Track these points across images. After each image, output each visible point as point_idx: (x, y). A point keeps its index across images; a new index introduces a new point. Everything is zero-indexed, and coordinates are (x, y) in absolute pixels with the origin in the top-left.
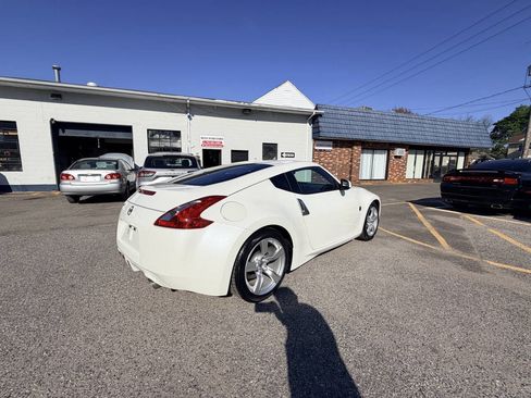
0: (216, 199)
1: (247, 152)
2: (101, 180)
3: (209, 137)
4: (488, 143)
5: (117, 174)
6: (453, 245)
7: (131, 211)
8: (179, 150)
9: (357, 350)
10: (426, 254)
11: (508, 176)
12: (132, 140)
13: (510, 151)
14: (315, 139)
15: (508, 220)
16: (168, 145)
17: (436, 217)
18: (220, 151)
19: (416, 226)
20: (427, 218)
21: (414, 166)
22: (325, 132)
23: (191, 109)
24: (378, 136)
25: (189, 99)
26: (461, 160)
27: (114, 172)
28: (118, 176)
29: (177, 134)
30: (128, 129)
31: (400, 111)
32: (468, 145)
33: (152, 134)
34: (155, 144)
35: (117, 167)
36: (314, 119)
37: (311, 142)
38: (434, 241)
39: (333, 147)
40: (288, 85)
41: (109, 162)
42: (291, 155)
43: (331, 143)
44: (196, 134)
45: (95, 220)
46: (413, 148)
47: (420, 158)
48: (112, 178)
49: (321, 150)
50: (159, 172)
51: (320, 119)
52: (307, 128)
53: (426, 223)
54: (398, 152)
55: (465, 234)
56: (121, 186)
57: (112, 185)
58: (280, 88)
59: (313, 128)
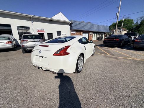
1: (52, 34)
2: (4, 44)
3: (40, 29)
4: (108, 31)
5: (10, 42)
6: (111, 54)
7: (41, 52)
8: (30, 33)
9: (107, 79)
10: (107, 57)
11: (117, 39)
12: (11, 30)
13: (112, 33)
14: (71, 30)
16: (25, 31)
17: (103, 49)
18: (44, 33)
19: (101, 51)
21: (94, 37)
22: (74, 28)
23: (32, 19)
24: (86, 29)
25: (32, 16)
26: (104, 35)
27: (9, 41)
28: (11, 42)
29: (28, 28)
30: (9, 26)
31: (89, 23)
32: (105, 32)
33: (19, 27)
34: (20, 31)
35: (9, 39)
36: (70, 24)
37: (70, 31)
38: (106, 54)
39: (76, 32)
40: (61, 14)
41: (4, 37)
42: (65, 34)
43: (75, 31)
44: (35, 28)
45: (8, 58)
46: (94, 32)
47: (95, 35)
48: (9, 43)
49: (73, 33)
50: (29, 40)
51: (72, 24)
52: (69, 27)
54: (91, 33)
55: (111, 52)
56: (13, 45)
57: (9, 46)
58: (58, 14)
59: (70, 27)
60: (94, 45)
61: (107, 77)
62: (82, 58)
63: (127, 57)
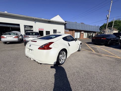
0: (52, 43)
1: (50, 31)
2: (13, 38)
3: (40, 28)
4: (99, 31)
5: (17, 37)
6: (96, 52)
8: (33, 31)
9: (84, 73)
10: (91, 53)
11: (104, 38)
12: (20, 28)
13: (103, 32)
14: (65, 29)
15: (104, 46)
16: (30, 29)
17: (91, 46)
18: (43, 31)
19: (88, 48)
20: (89, 46)
22: (67, 27)
23: (35, 20)
24: (78, 29)
25: (35, 18)
26: (94, 34)
27: (16, 36)
29: (32, 27)
30: (19, 25)
31: (82, 23)
32: (95, 31)
33: (25, 26)
34: (26, 29)
35: (17, 35)
36: (65, 24)
38: (92, 51)
39: (69, 31)
40: (58, 16)
41: (14, 33)
42: (60, 32)
44: (37, 27)
45: (13, 48)
46: (85, 31)
47: (86, 34)
48: (16, 38)
49: (66, 32)
50: (30, 36)
51: (66, 24)
52: (63, 26)
53: (90, 47)
54: (82, 32)
55: (97, 49)
56: (19, 39)
57: (16, 39)
58: (56, 16)
59: (65, 26)
60: (80, 42)
61: (84, 71)
62: (65, 53)
63: (111, 55)
